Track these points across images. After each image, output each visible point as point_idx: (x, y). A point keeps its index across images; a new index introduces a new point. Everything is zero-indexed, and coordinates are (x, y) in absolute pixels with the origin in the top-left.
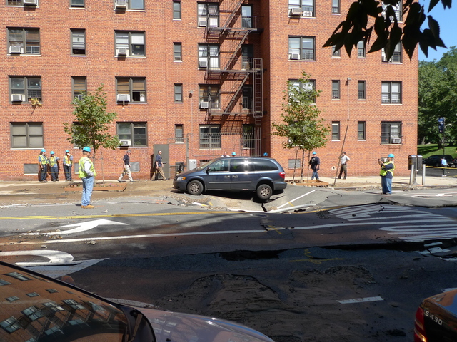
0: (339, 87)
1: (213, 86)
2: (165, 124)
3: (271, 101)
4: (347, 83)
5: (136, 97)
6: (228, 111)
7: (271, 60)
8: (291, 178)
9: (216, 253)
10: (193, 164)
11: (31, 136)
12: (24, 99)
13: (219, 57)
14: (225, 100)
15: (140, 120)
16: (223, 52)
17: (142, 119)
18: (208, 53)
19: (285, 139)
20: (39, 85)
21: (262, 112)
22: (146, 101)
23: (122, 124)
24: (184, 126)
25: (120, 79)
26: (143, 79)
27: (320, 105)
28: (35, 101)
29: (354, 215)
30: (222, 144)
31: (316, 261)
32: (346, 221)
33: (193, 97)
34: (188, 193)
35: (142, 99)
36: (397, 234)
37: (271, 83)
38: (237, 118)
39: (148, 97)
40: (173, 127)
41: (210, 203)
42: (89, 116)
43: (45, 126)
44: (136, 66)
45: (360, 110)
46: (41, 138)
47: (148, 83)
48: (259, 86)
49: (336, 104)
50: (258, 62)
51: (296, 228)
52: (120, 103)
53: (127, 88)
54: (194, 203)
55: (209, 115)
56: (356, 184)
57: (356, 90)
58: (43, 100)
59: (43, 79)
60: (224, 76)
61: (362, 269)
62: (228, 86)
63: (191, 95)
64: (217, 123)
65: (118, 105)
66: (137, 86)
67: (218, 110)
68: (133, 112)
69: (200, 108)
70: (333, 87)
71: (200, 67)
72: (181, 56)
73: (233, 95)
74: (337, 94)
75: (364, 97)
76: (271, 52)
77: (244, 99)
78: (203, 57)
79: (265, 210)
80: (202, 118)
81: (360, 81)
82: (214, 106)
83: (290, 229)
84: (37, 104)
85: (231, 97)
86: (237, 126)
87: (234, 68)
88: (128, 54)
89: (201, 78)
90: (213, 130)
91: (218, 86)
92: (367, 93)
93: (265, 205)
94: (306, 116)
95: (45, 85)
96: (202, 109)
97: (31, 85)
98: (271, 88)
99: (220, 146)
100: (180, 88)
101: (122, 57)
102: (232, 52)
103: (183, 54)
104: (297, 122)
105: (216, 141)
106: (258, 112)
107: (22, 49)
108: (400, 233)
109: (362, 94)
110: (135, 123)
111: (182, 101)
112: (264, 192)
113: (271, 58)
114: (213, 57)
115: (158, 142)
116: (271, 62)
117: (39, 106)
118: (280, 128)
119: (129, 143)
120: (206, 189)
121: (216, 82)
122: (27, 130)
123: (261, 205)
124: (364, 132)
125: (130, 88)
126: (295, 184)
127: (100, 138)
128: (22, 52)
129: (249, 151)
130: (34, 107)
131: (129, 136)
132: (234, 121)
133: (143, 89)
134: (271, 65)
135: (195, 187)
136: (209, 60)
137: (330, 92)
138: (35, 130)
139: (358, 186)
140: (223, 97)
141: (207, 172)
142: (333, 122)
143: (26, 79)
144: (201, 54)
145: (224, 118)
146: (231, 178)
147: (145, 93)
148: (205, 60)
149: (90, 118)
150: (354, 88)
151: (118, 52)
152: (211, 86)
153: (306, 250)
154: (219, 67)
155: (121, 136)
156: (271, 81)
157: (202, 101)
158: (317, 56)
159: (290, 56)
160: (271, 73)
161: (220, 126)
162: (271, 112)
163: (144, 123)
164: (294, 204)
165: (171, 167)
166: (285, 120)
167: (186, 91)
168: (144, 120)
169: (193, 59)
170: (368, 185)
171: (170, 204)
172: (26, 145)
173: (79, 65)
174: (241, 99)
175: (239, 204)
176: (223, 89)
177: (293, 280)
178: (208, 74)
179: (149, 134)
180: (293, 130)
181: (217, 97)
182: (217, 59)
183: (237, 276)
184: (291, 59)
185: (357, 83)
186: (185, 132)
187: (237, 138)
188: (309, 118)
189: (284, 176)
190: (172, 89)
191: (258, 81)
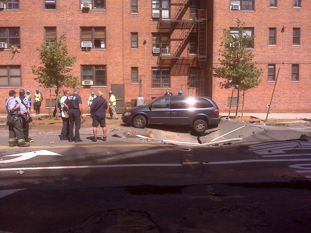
0: (275, 33)
1: (165, 34)
2: (121, 67)
3: (214, 47)
4: (283, 30)
5: (97, 43)
6: (176, 56)
7: (214, 11)
8: (227, 114)
9: (122, 187)
10: (141, 101)
11: (12, 77)
12: (6, 47)
13: (169, 9)
14: (174, 46)
15: (100, 64)
16: (173, 5)
17: (102, 62)
18: (161, 6)
19: (223, 80)
20: (18, 35)
21: (206, 57)
22: (106, 47)
23: (85, 67)
24: (139, 69)
25: (84, 29)
26: (103, 29)
27: (258, 50)
28: (15, 48)
29: (269, 151)
30: (172, 84)
31: (216, 198)
32: (260, 157)
33: (147, 44)
34: (134, 126)
35: (103, 46)
36: (305, 171)
37: (214, 31)
38: (184, 62)
39: (107, 44)
40: (129, 70)
41: (152, 135)
42: (52, 60)
43: (22, 69)
44: (97, 18)
45: (295, 54)
46: (19, 79)
47: (107, 32)
48: (203, 33)
49: (272, 49)
50: (203, 12)
51: (209, 163)
52: (84, 49)
53: (89, 37)
54: (138, 135)
55: (160, 59)
56: (287, 120)
57: (291, 37)
58: (21, 47)
59: (21, 30)
60: (174, 25)
61: (258, 209)
62: (177, 34)
63: (145, 43)
64: (167, 66)
65: (82, 50)
66: (99, 35)
67: (167, 55)
68: (94, 57)
69: (153, 54)
70: (270, 34)
71: (153, 18)
72: (137, 9)
73: (181, 42)
74: (273, 40)
75: (299, 43)
76: (214, 4)
77: (191, 45)
78: (156, 9)
79: (200, 142)
80: (154, 62)
81: (294, 29)
82: (165, 52)
83: (204, 163)
84: (16, 51)
85: (180, 43)
86: (185, 68)
87: (182, 19)
88: (91, 8)
89: (154, 27)
90: (164, 72)
91: (168, 35)
92: (301, 39)
93: (201, 138)
94: (241, 59)
95: (23, 35)
96: (154, 54)
97: (12, 34)
98: (214, 36)
99: (169, 86)
100: (136, 36)
101: (86, 10)
102: (181, 4)
103: (139, 7)
104: (232, 65)
105: (165, 81)
106: (202, 56)
107: (5, 5)
108: (308, 171)
109: (296, 40)
110: (97, 66)
111: (137, 47)
112: (200, 127)
113: (214, 8)
114: (164, 9)
115: (116, 82)
116: (214, 13)
117: (18, 52)
118: (218, 71)
119: (92, 83)
120: (149, 123)
121: (167, 31)
122: (9, 72)
123: (197, 137)
124: (298, 74)
125: (92, 36)
126: (229, 119)
127: (62, 78)
128: (5, 8)
129: (195, 90)
130: (14, 52)
131: (91, 78)
132: (182, 64)
133: (103, 37)
134: (214, 15)
135: (139, 122)
136: (161, 12)
137: (267, 38)
138: (15, 72)
139: (288, 122)
140: (173, 43)
141: (150, 109)
142: (270, 65)
143: (8, 30)
144: (154, 6)
145: (174, 61)
146: (171, 114)
147: (105, 40)
148: (158, 12)
149: (53, 61)
150: (289, 35)
151: (82, 6)
152: (163, 34)
153: (209, 187)
154: (170, 18)
155: (84, 77)
156: (214, 29)
157: (154, 48)
158: (256, 7)
159: (231, 7)
160: (214, 22)
161: (170, 68)
162: (214, 56)
163: (104, 66)
164: (226, 137)
165: (127, 103)
166: (222, 64)
167: (141, 39)
168: (104, 64)
169: (147, 11)
170: (298, 122)
171: (115, 136)
172: (7, 84)
173: (50, 18)
174: (188, 46)
175: (177, 137)
176: (172, 37)
177: (185, 219)
178: (160, 24)
179: (108, 76)
180: (229, 72)
181: (167, 43)
182: (167, 11)
183: (133, 211)
184: (232, 10)
185: (292, 31)
186: (139, 74)
187: (185, 79)
188: (244, 62)
189: (218, 112)
190: (128, 38)
191: (203, 29)
